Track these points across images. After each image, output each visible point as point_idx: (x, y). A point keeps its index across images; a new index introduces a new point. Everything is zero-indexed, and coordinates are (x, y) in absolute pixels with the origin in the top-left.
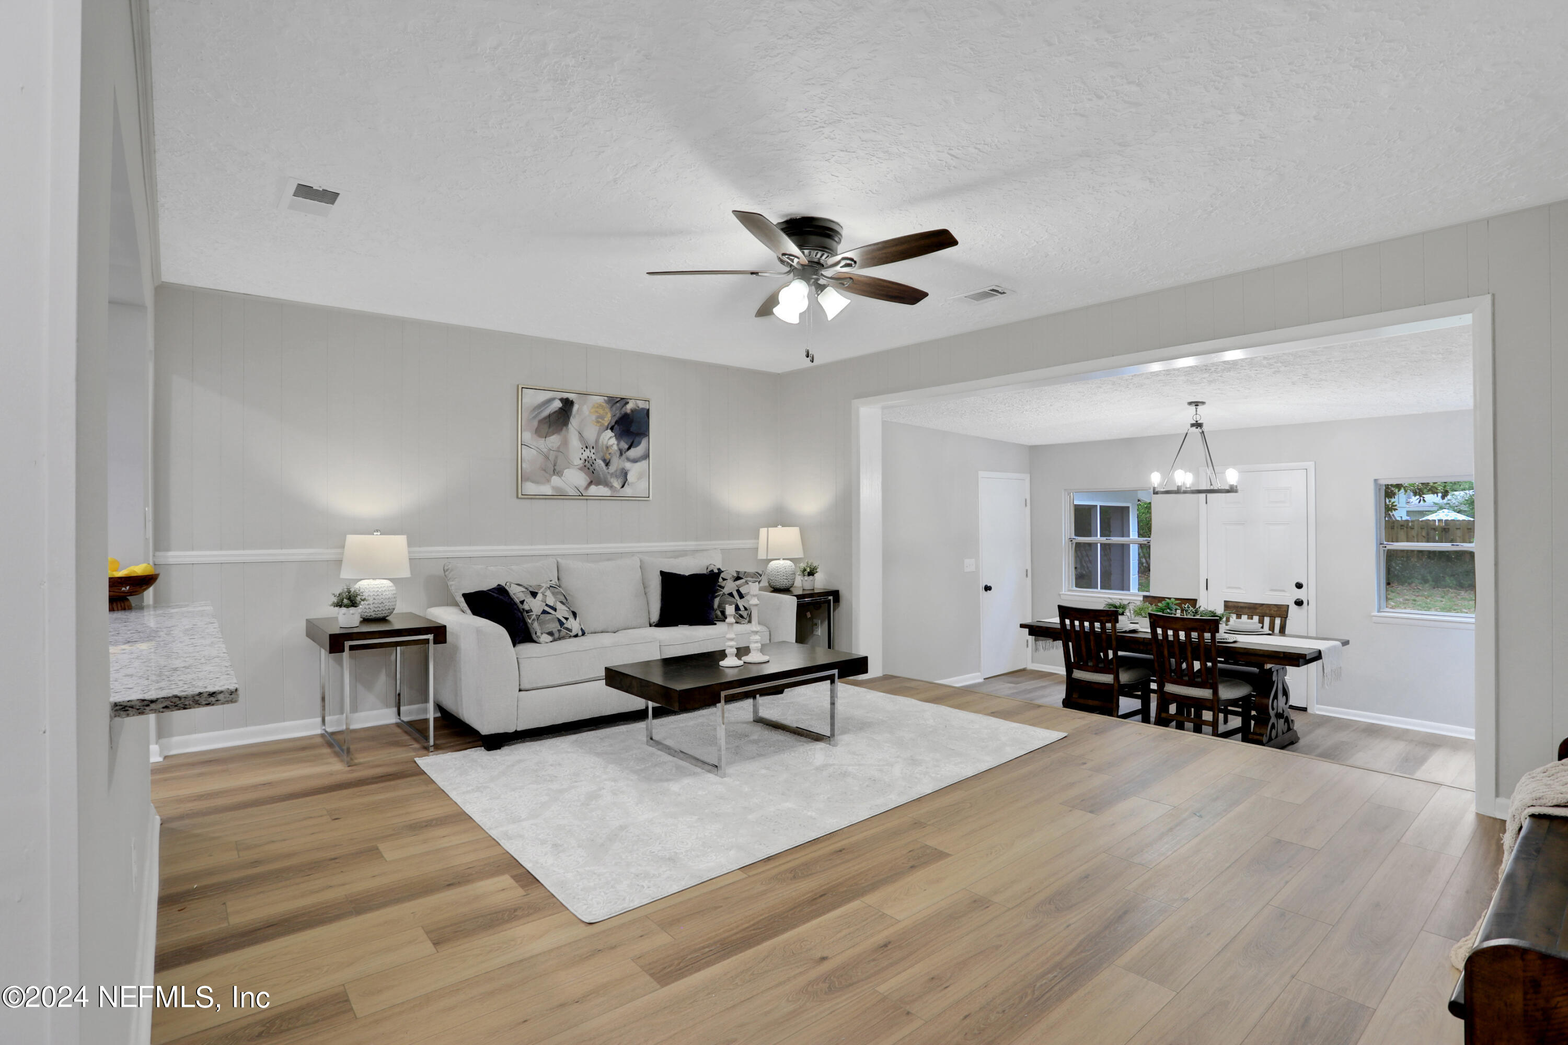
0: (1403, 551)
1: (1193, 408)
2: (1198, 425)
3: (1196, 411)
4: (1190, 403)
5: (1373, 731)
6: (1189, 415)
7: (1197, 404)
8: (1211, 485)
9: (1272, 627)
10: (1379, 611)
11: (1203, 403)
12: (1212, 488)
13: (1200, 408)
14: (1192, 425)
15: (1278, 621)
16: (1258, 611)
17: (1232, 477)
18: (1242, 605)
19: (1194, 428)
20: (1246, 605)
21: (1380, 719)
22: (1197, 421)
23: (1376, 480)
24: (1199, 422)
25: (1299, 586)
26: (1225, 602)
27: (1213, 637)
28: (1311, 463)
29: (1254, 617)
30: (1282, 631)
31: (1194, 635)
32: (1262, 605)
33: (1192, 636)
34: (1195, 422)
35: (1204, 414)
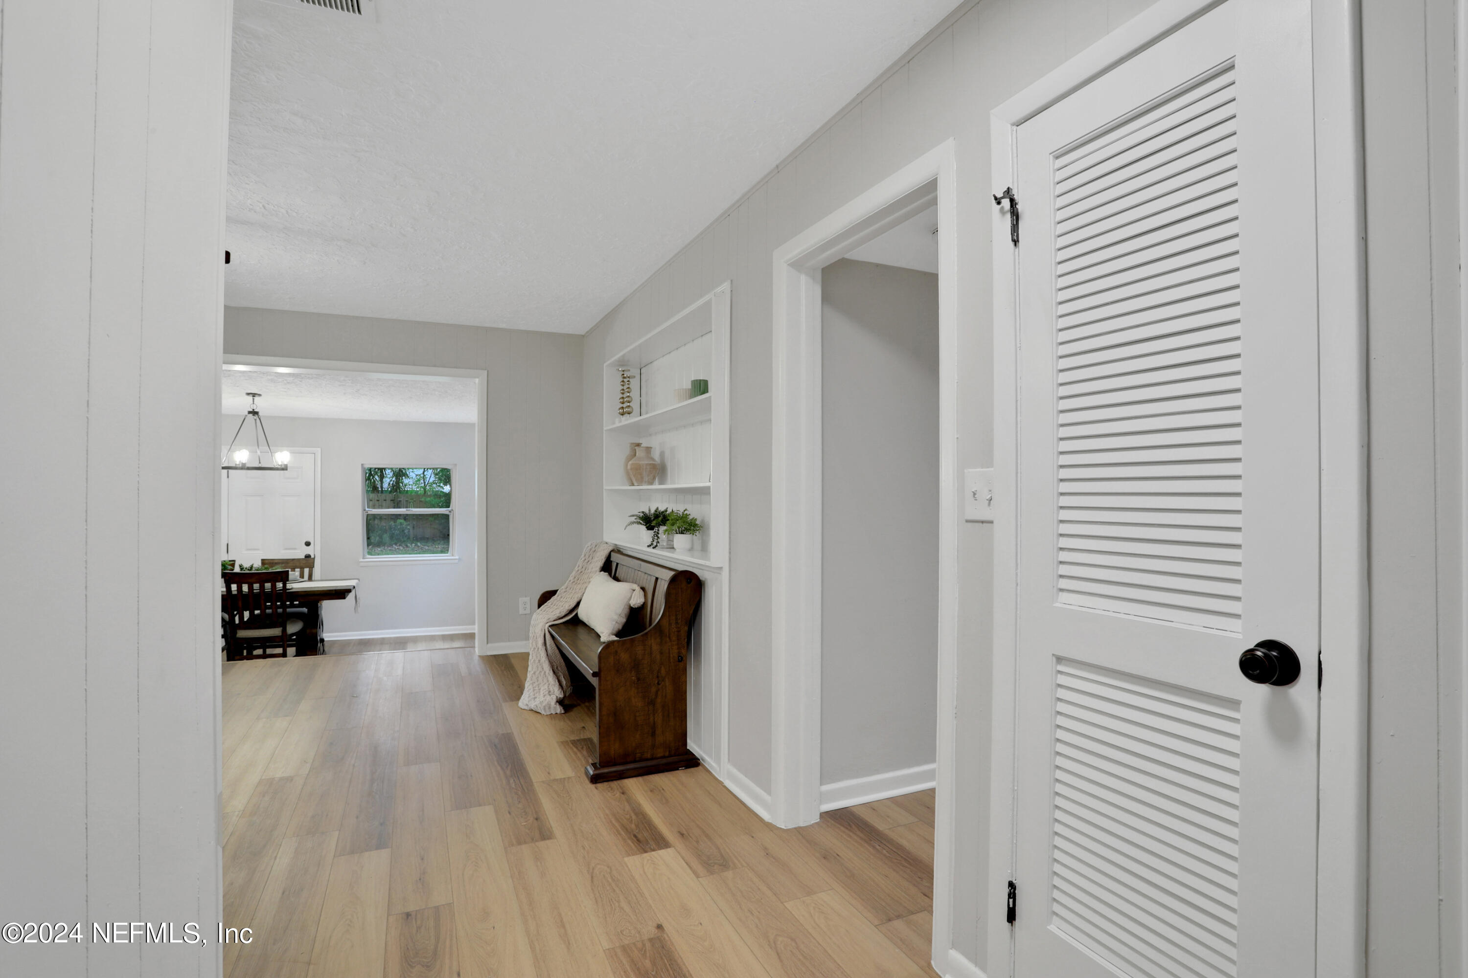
0: (386, 515)
1: (251, 398)
2: (254, 413)
3: (253, 401)
4: (248, 394)
5: (365, 645)
6: (247, 404)
7: (254, 395)
8: (260, 463)
9: (302, 576)
10: (363, 558)
11: (260, 395)
12: (260, 465)
13: (256, 398)
14: (250, 412)
15: (306, 571)
16: (289, 565)
17: (282, 457)
18: (276, 561)
19: (251, 415)
20: (280, 561)
21: (365, 635)
22: (253, 410)
23: (362, 465)
24: (255, 410)
25: (308, 544)
26: (262, 560)
27: (284, 585)
28: (318, 449)
29: (296, 570)
30: (310, 578)
31: (268, 585)
32: (293, 560)
33: (254, 588)
34: (252, 410)
35: (260, 404)
